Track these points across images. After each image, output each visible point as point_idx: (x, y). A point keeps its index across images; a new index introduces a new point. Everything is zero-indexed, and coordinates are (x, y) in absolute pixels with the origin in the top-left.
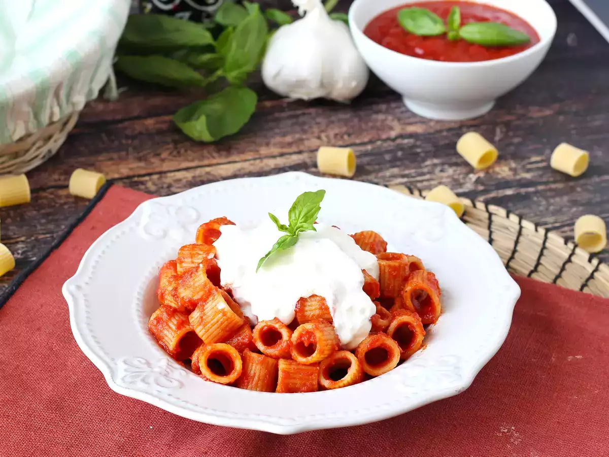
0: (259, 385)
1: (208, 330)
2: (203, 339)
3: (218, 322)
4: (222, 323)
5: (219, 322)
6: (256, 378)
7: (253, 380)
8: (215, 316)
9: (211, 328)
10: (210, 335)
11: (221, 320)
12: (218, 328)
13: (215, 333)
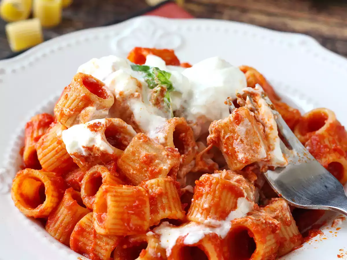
0: (59, 231)
1: (45, 155)
2: (41, 162)
3: (53, 149)
4: (57, 152)
5: (55, 150)
6: (58, 223)
7: (55, 224)
8: (52, 142)
9: (48, 153)
10: (47, 161)
11: (57, 149)
12: (54, 155)
13: (51, 161)
